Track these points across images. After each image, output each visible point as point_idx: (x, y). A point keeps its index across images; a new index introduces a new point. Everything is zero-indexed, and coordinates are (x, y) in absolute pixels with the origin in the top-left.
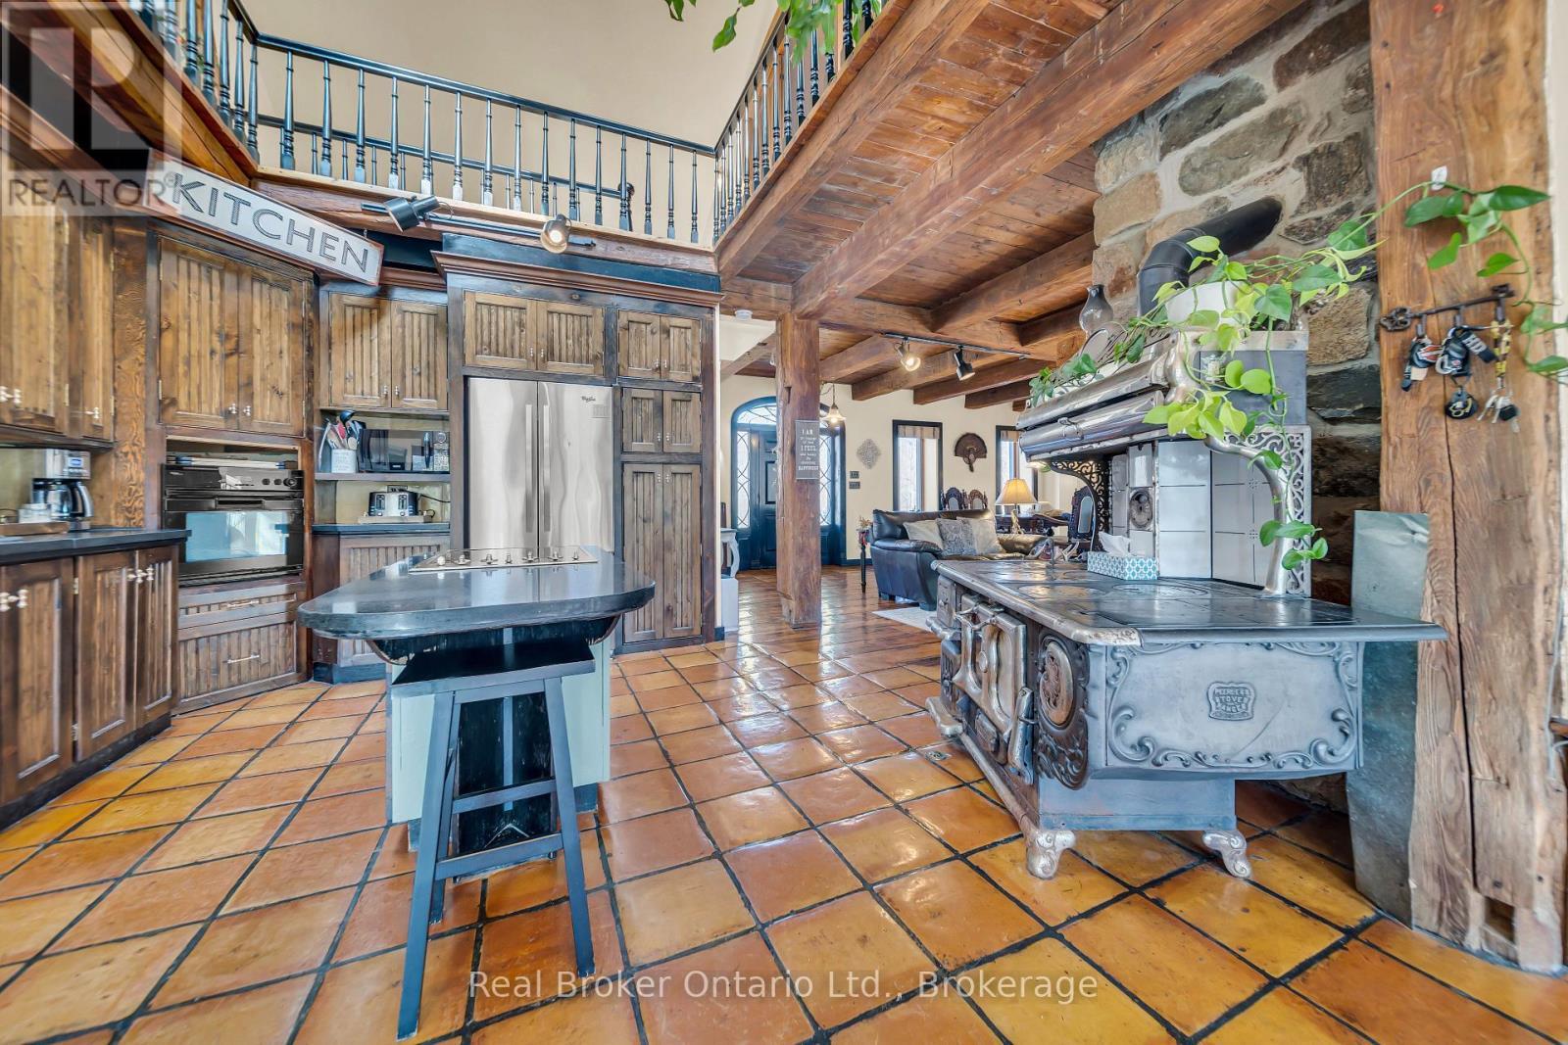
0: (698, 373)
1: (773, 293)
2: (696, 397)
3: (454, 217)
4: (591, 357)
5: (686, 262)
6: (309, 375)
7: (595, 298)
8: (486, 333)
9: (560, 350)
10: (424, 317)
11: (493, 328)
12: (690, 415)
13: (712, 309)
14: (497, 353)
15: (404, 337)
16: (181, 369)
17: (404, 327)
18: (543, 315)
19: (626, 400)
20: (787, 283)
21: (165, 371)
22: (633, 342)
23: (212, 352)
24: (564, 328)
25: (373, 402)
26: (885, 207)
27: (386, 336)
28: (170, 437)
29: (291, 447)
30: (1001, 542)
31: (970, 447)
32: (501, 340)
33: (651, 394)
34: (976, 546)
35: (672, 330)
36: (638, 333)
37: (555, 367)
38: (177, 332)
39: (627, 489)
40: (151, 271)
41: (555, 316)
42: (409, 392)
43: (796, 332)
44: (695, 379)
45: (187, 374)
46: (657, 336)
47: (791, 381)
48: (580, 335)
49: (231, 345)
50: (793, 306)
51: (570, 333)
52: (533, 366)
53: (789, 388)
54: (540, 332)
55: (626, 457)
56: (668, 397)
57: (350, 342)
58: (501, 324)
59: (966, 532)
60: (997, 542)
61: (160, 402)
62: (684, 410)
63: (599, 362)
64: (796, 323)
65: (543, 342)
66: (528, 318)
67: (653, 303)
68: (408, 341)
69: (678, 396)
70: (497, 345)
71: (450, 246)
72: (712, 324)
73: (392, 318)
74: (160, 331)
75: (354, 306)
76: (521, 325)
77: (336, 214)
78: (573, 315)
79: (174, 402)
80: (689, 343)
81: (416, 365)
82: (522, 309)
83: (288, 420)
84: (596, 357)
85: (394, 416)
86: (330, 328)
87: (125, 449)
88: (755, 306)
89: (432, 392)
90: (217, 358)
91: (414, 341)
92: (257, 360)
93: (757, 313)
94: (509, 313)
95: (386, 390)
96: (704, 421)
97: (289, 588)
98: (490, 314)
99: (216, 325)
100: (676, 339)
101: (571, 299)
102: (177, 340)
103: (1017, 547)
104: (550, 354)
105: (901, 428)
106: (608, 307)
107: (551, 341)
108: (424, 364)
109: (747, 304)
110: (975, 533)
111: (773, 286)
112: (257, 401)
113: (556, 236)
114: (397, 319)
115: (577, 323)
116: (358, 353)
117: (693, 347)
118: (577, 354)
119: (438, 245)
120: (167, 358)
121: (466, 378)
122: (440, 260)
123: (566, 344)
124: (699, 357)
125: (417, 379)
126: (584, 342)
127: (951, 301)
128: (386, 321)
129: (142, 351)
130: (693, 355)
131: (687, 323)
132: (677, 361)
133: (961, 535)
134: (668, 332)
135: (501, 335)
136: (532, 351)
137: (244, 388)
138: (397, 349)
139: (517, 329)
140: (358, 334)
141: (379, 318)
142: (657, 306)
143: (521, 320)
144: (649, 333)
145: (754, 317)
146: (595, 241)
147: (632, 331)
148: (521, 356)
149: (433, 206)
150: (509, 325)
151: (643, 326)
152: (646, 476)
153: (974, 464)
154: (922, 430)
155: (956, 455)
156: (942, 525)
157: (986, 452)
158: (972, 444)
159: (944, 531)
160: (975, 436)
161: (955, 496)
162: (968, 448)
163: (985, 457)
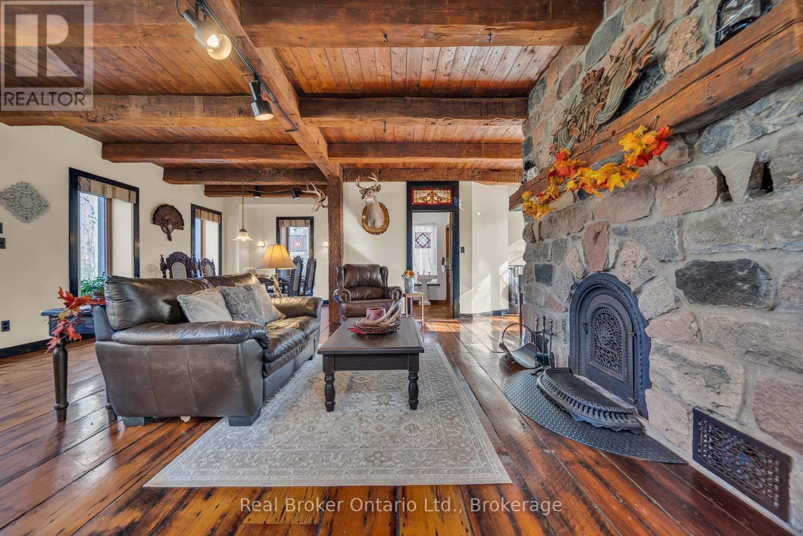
31: (169, 218)
34: (263, 315)
59: (254, 300)
60: (275, 308)
105: (82, 181)
110: (258, 300)
133: (251, 304)
153: (172, 234)
154: (114, 190)
155: (154, 223)
156: (228, 295)
157: (183, 225)
158: (171, 215)
159: (233, 302)
160: (173, 208)
161: (181, 261)
162: (166, 218)
163: (182, 229)
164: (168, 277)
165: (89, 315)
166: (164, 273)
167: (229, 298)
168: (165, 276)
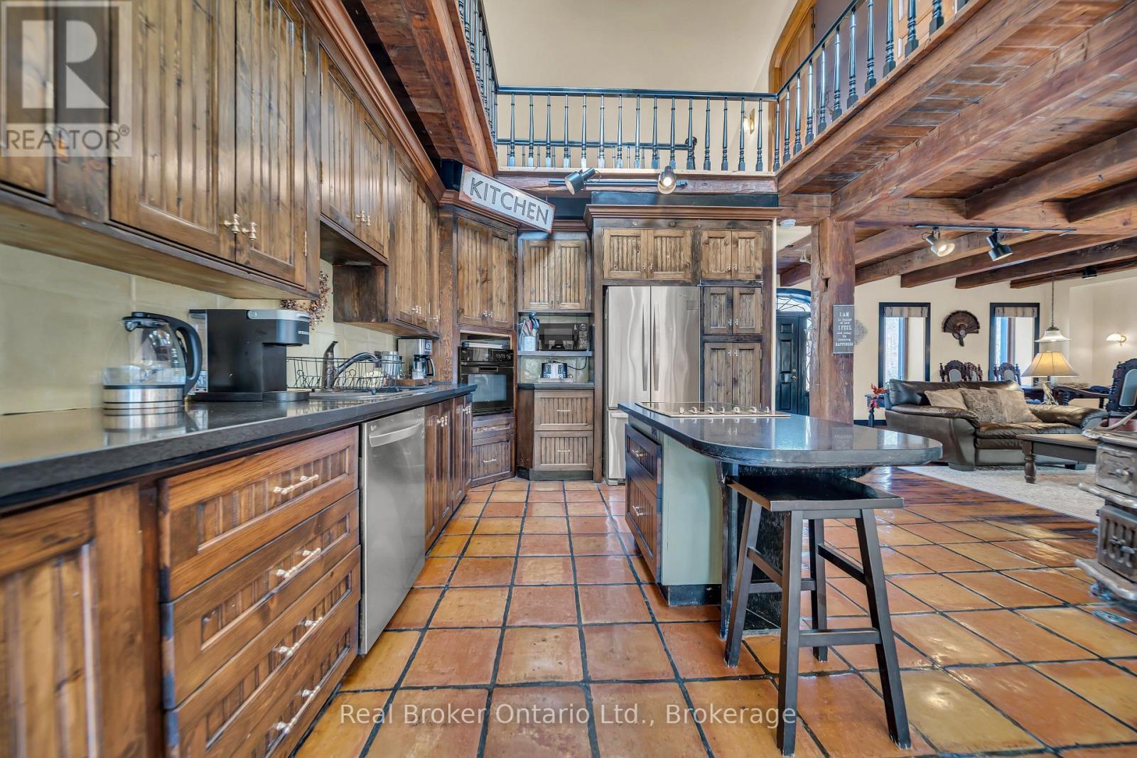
0: (759, 272)
1: (815, 203)
2: (758, 290)
3: (601, 180)
4: (682, 266)
5: (753, 187)
6: (514, 291)
7: (684, 224)
8: (616, 255)
9: (662, 263)
10: (572, 249)
11: (620, 252)
12: (753, 304)
13: (771, 221)
14: (623, 269)
15: (561, 263)
16: (465, 292)
17: (561, 257)
18: (651, 239)
19: (707, 296)
20: (828, 193)
21: (460, 293)
22: (711, 253)
23: (477, 281)
24: (664, 247)
25: (544, 307)
26: (972, 108)
27: (552, 264)
28: (462, 331)
29: (507, 336)
30: (1034, 412)
31: (960, 324)
32: (625, 260)
33: (724, 290)
34: (1006, 414)
35: (740, 240)
36: (716, 247)
37: (660, 275)
38: (463, 271)
39: (707, 360)
40: (455, 235)
41: (659, 239)
42: (564, 299)
43: (834, 233)
44: (758, 277)
45: (468, 294)
46: (729, 247)
47: (829, 272)
48: (675, 251)
49: (484, 277)
50: (833, 212)
51: (668, 250)
52: (645, 275)
53: (827, 281)
54: (650, 252)
55: (707, 338)
56: (736, 291)
57: (533, 269)
58: (625, 249)
59: (995, 401)
60: (1029, 412)
61: (458, 312)
62: (748, 301)
63: (688, 270)
64: (835, 226)
65: (651, 258)
66: (642, 243)
67: (726, 222)
68: (564, 266)
69: (745, 290)
70: (623, 263)
71: (596, 200)
72: (771, 232)
73: (556, 252)
74: (458, 270)
75: (535, 247)
76: (637, 247)
77: (535, 190)
78: (670, 237)
79: (463, 311)
80: (753, 249)
81: (568, 281)
82: (637, 237)
83: (506, 320)
84: (686, 266)
85: (556, 314)
86: (523, 262)
87: (444, 338)
88: (799, 215)
89: (577, 298)
90: (479, 284)
91: (567, 265)
92: (494, 283)
93: (800, 221)
94: (629, 240)
95: (552, 298)
96: (764, 308)
97: (507, 420)
98: (618, 242)
99: (478, 265)
100: (743, 248)
101: (670, 226)
102: (464, 275)
103: (1059, 418)
104: (656, 267)
105: (888, 309)
106: (696, 228)
107: (656, 257)
108: (572, 280)
109: (794, 215)
110: (1003, 402)
111: (815, 197)
112: (494, 309)
113: (668, 181)
114: (558, 251)
115: (673, 242)
116: (537, 276)
117: (756, 253)
118: (673, 266)
119: (589, 201)
120: (460, 284)
121: (605, 288)
122: (591, 210)
123: (665, 259)
124: (760, 260)
125: (568, 290)
126: (678, 256)
127: (995, 187)
128: (552, 254)
129: (451, 282)
130: (756, 259)
131: (751, 234)
132: (743, 264)
133: (990, 404)
134: (737, 243)
135: (625, 256)
136: (645, 266)
137: (488, 302)
138: (558, 271)
139: (635, 251)
140: (537, 264)
141: (548, 253)
142: (730, 224)
143: (637, 244)
144: (723, 245)
145: (797, 224)
146: (687, 181)
147: (711, 244)
148: (637, 270)
149: (592, 174)
150: (630, 248)
151: (719, 240)
152: (719, 351)
153: (965, 340)
154: (909, 310)
155: (945, 331)
156: (966, 394)
157: (978, 328)
158: (963, 320)
159: (970, 400)
160: (966, 313)
161: (957, 368)
162: (958, 324)
163: (977, 332)
164: (946, 381)
165: (883, 398)
166: (943, 378)
167: (966, 397)
168: (943, 380)
